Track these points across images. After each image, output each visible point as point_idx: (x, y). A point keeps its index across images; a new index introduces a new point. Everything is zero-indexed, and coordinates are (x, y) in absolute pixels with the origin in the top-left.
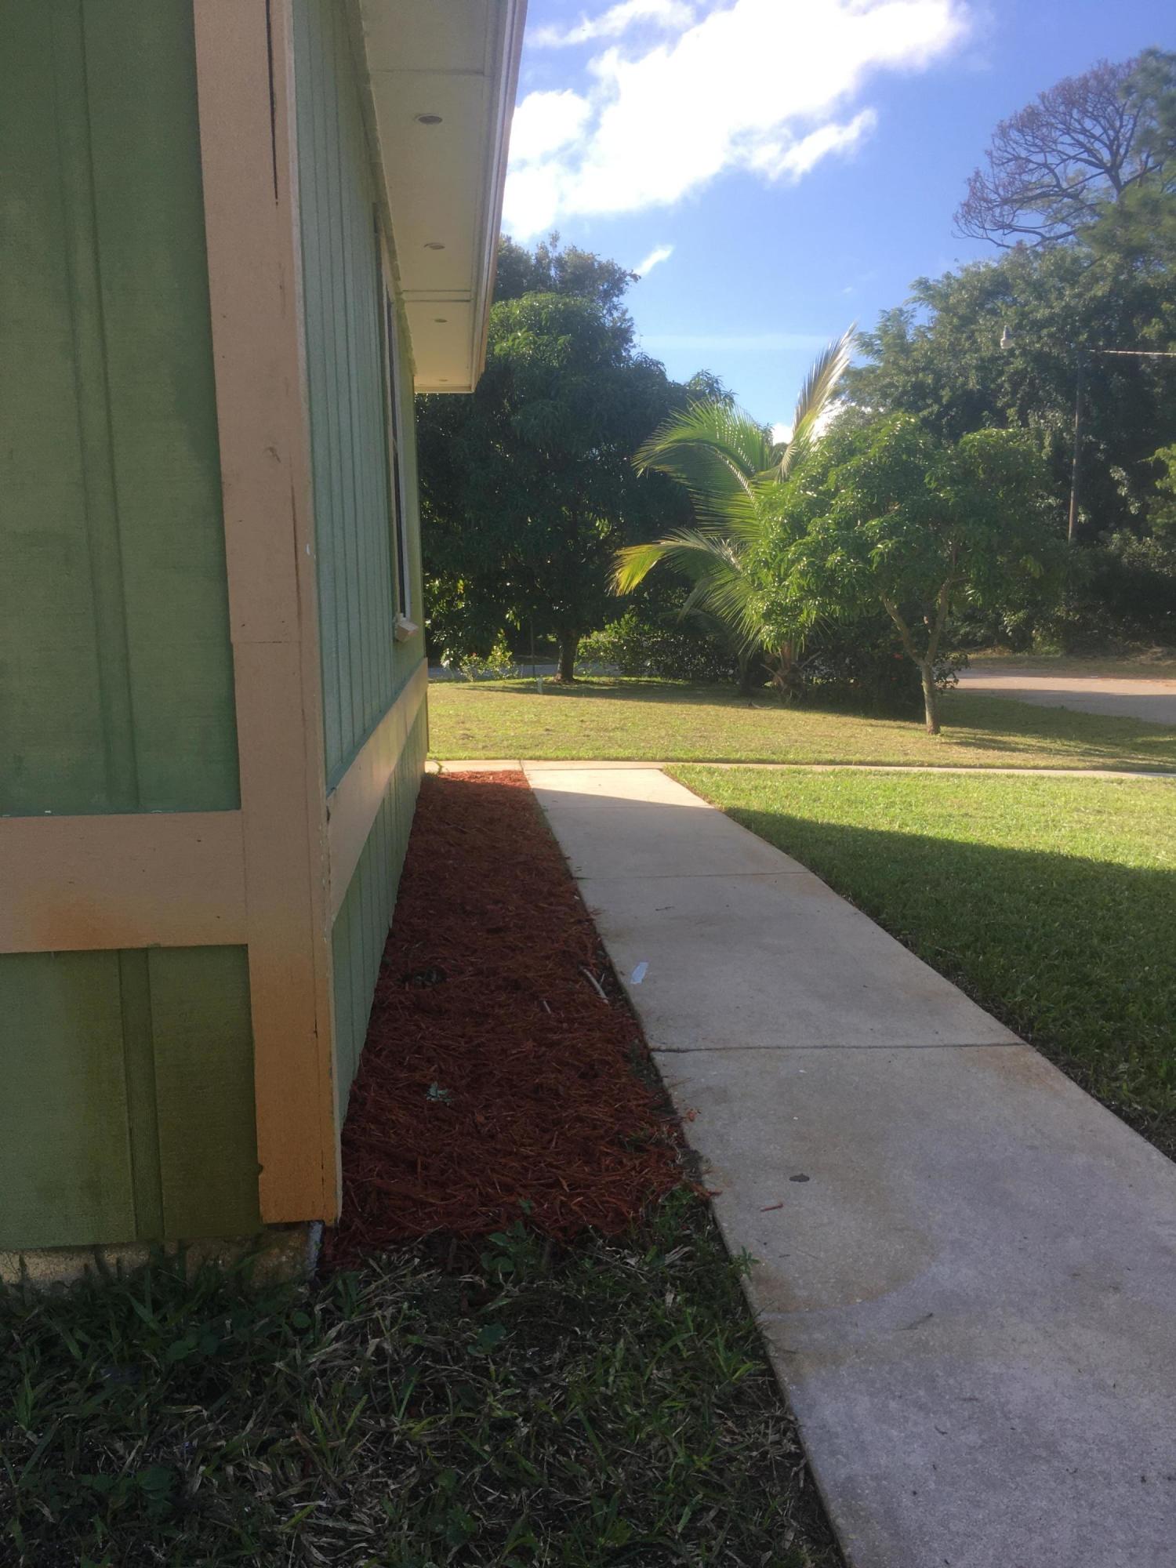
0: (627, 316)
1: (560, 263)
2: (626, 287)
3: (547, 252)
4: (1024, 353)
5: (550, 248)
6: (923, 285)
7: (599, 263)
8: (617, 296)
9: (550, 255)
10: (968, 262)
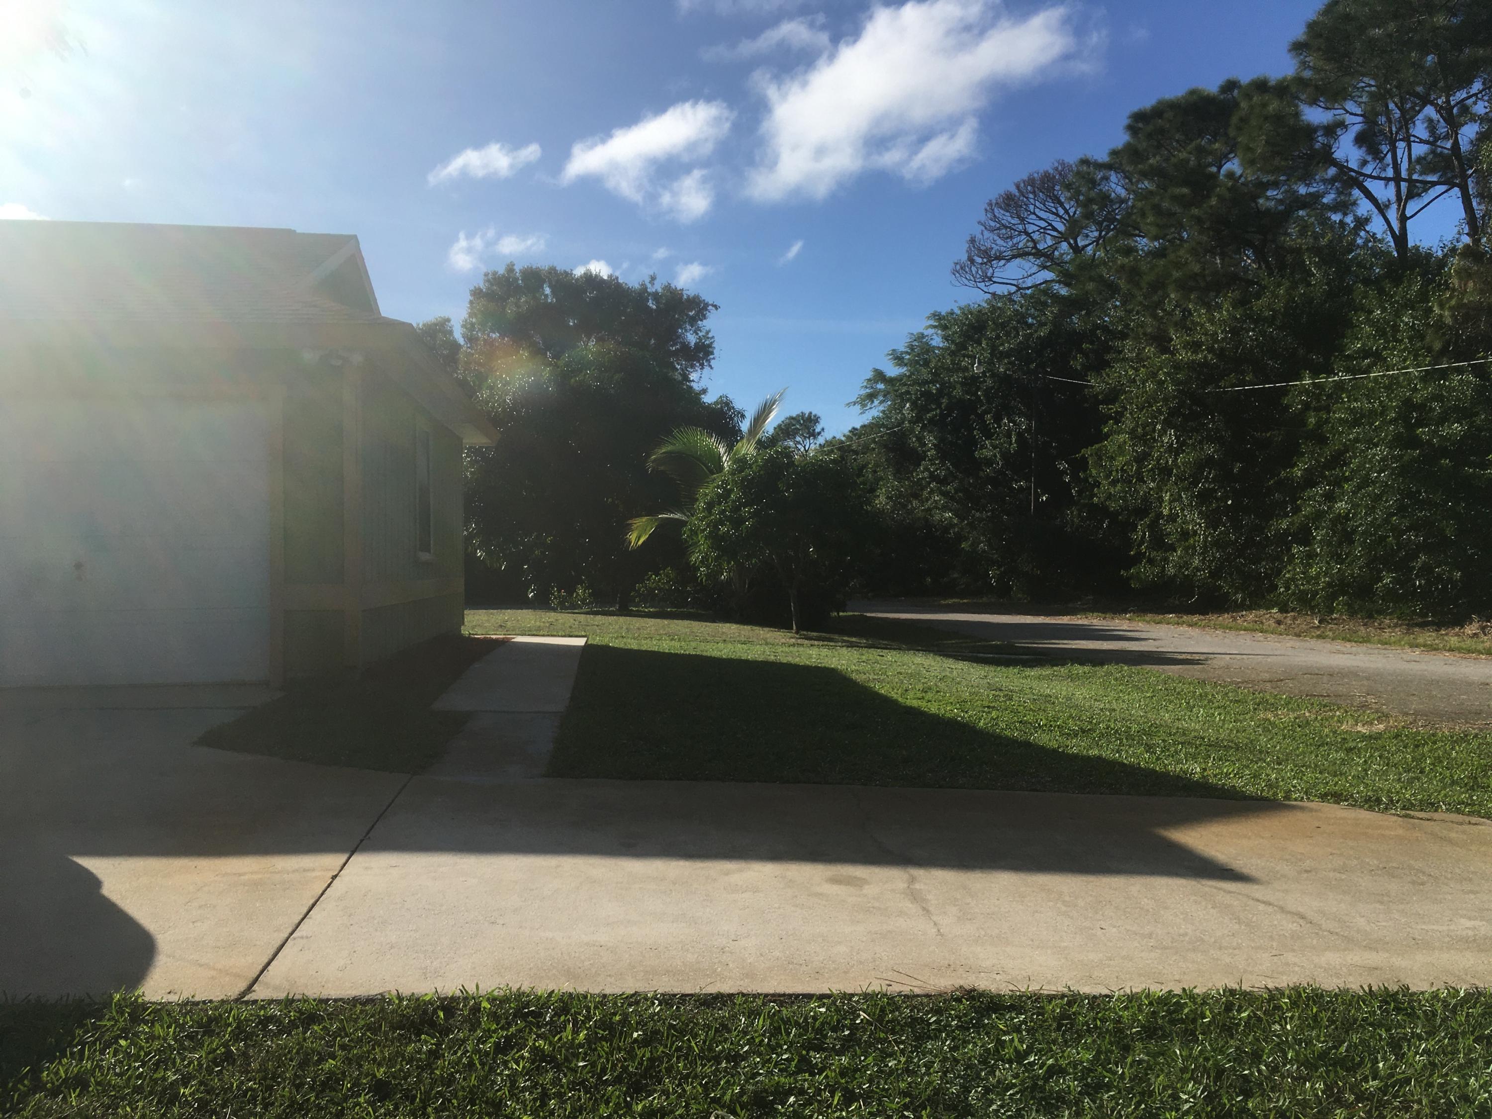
0: (710, 335)
1: (656, 296)
2: (708, 314)
3: (646, 288)
4: (993, 375)
5: (649, 285)
6: (937, 316)
7: (688, 296)
8: (701, 320)
9: (649, 290)
10: (963, 304)
